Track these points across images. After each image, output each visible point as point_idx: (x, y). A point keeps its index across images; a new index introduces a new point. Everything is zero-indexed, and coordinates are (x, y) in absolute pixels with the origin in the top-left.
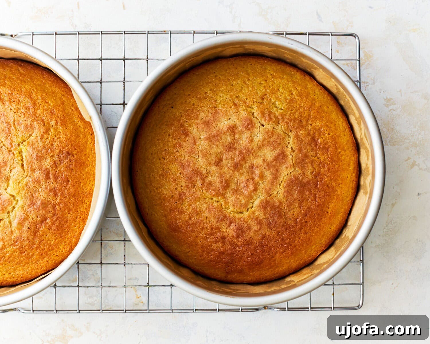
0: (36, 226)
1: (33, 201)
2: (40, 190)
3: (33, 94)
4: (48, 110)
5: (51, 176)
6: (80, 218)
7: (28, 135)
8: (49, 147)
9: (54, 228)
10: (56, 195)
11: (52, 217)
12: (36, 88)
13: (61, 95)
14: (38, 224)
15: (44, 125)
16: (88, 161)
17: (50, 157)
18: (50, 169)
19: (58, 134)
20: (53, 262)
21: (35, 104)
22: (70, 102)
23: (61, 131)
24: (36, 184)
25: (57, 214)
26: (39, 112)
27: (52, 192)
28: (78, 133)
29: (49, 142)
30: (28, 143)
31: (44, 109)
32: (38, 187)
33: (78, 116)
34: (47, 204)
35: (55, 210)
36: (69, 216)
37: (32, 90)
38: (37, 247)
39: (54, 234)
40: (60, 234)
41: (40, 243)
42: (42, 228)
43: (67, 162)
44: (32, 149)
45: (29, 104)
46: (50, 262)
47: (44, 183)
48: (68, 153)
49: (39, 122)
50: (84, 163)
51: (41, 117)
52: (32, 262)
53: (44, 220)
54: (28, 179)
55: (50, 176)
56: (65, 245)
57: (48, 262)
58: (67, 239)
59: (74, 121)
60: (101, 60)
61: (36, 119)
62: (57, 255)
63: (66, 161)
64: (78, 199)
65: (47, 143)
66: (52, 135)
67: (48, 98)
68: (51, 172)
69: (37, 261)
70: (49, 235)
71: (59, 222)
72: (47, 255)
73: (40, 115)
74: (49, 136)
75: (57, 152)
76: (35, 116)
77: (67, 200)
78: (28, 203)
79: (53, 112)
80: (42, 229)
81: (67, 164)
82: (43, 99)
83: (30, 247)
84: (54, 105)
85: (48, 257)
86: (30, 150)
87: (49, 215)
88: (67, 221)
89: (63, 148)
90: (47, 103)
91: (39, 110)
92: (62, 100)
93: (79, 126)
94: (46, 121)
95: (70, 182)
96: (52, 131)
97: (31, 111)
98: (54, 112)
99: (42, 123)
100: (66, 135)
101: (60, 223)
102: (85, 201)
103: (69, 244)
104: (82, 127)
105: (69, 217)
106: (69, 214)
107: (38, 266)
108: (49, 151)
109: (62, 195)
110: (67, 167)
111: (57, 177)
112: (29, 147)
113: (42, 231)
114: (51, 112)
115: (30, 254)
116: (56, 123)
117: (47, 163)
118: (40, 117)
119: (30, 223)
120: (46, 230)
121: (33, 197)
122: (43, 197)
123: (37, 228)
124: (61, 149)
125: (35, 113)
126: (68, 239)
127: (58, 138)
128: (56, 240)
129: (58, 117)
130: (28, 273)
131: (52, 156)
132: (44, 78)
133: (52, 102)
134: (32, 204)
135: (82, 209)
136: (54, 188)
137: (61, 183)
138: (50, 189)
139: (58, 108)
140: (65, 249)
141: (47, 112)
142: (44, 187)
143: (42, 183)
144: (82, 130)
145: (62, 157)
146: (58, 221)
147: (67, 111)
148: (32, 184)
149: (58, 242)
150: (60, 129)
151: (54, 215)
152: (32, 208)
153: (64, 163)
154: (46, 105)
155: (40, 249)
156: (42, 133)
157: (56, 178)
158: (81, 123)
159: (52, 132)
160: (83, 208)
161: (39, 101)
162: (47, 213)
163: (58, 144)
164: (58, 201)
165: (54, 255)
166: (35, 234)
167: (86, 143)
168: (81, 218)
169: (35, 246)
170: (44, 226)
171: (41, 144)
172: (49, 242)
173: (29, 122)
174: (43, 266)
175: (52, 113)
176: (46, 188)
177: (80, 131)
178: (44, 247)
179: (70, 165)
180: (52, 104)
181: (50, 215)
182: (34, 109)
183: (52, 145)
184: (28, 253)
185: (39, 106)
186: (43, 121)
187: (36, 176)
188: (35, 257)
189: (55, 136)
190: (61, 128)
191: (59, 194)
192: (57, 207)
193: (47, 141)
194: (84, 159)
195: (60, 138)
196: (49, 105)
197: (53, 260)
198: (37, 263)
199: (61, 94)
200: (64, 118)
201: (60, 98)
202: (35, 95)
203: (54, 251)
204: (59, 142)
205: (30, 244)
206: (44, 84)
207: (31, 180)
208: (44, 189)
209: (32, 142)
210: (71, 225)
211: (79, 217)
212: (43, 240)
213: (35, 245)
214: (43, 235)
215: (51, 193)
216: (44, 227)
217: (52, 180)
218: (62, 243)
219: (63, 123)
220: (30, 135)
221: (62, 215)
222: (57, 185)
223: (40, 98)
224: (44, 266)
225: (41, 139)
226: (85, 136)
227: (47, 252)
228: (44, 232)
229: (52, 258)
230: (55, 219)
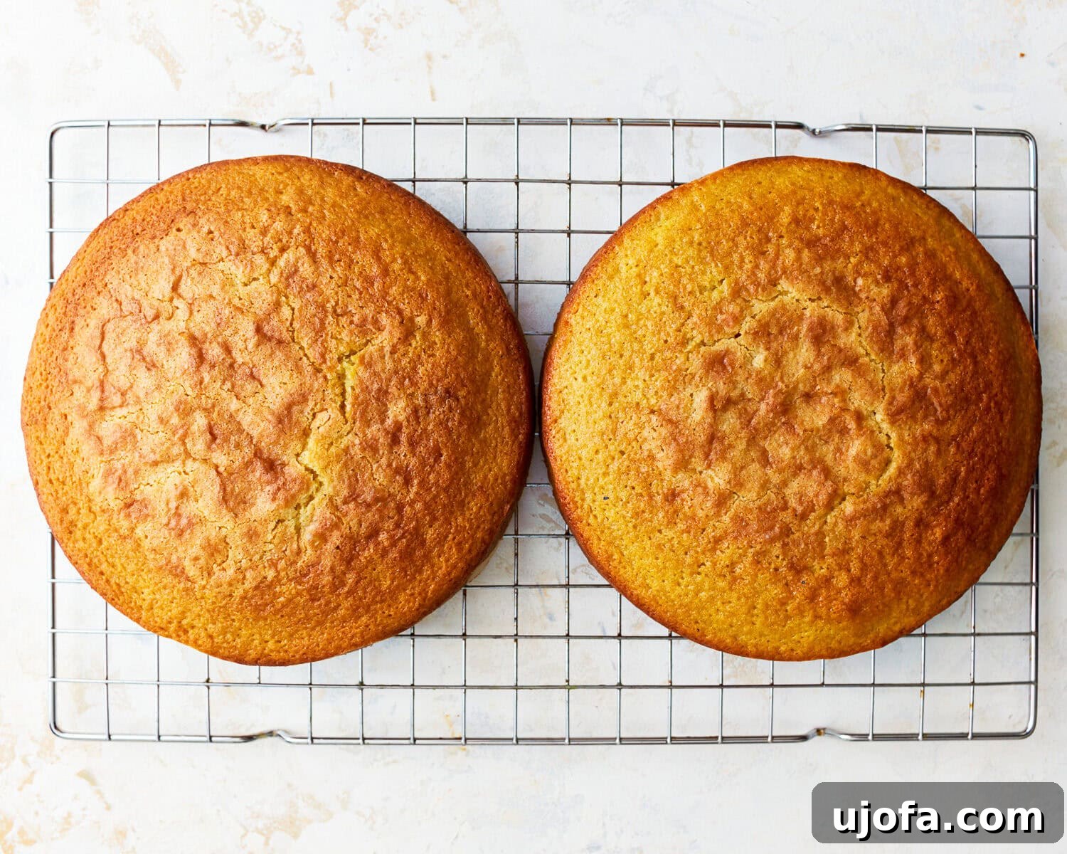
0: (354, 545)
1: (355, 489)
2: (375, 466)
3: (383, 249)
4: (413, 289)
5: (403, 438)
6: (454, 538)
7: (364, 341)
8: (408, 373)
9: (394, 554)
10: (407, 482)
11: (393, 530)
12: (392, 236)
13: (444, 259)
14: (359, 542)
15: (402, 322)
16: (488, 414)
17: (407, 397)
18: (405, 423)
19: (429, 347)
20: (380, 628)
21: (385, 272)
22: (463, 277)
23: (437, 340)
24: (368, 454)
25: (405, 526)
26: (394, 291)
27: (400, 475)
28: (473, 349)
29: (409, 363)
30: (362, 359)
31: (406, 286)
32: (371, 461)
33: (479, 312)
34: (387, 499)
35: (402, 517)
36: (431, 531)
37: (382, 240)
38: (348, 592)
39: (392, 567)
40: (404, 570)
41: (357, 582)
42: (367, 552)
43: (444, 412)
44: (368, 374)
45: (375, 270)
46: (372, 627)
47: (386, 452)
48: (447, 391)
49: (394, 315)
50: (479, 418)
51: (397, 304)
52: (332, 622)
53: (373, 534)
54: (352, 439)
55: (401, 439)
56: (412, 595)
57: (367, 626)
58: (417, 583)
59: (469, 322)
60: (466, 183)
61: (386, 305)
62: (390, 615)
63: (441, 410)
64: (455, 497)
65: (403, 363)
66: (416, 348)
67: (417, 262)
68: (404, 429)
69: (344, 622)
70: (380, 568)
71: (407, 541)
72: (368, 611)
73: (395, 299)
74: (411, 349)
75: (424, 385)
76: (384, 298)
77: (431, 496)
78: (345, 492)
79: (424, 295)
80: (366, 554)
81: (442, 416)
82: (405, 262)
83: (334, 588)
84: (429, 280)
85: (371, 617)
86: (365, 375)
87: (386, 525)
88: (423, 542)
89: (438, 381)
90: (413, 273)
91: (394, 288)
92: (446, 272)
93: (478, 334)
94: (407, 312)
95: (442, 458)
96: (418, 338)
97: (375, 287)
98: (427, 296)
99: (398, 317)
100: (448, 352)
101: (408, 546)
102: (469, 503)
103: (420, 594)
104: (483, 337)
105: (430, 534)
106: (431, 526)
107: (343, 632)
108: (407, 382)
109: (422, 483)
110: (441, 424)
111: (417, 444)
112: (362, 368)
113: (366, 558)
114: (420, 295)
115: (332, 605)
116: (429, 322)
117: (397, 410)
118: (394, 303)
119: (342, 536)
120: (375, 557)
121: (357, 480)
122: (380, 485)
123: (355, 550)
124: (434, 382)
125: (385, 293)
126: (420, 582)
127: (429, 356)
128: (392, 582)
129: (435, 309)
130: (321, 647)
131: (412, 395)
132: (410, 214)
133: (425, 272)
134: (353, 497)
135: (460, 519)
136: (407, 467)
137: (423, 458)
138: (397, 467)
139: (437, 289)
140: (411, 604)
141: (412, 293)
142: (384, 461)
143: (381, 452)
144: (483, 344)
145: (433, 399)
146: (404, 540)
147: (454, 296)
148: (358, 451)
149: (398, 586)
150: (437, 336)
151: (397, 526)
152: (352, 505)
153: (438, 412)
154: (412, 277)
155: (354, 597)
156: (395, 341)
157: (413, 444)
158: (483, 328)
159: (417, 341)
160: (464, 519)
161: (397, 266)
162: (382, 518)
163: (428, 369)
164: (412, 496)
165: (384, 613)
166: (349, 562)
167: (488, 374)
168: (456, 541)
169: (346, 589)
170: (372, 546)
171: (389, 365)
172: (377, 584)
173: (369, 312)
174: (357, 633)
175: (423, 298)
176: (389, 465)
177: (478, 345)
178: (365, 592)
179: (447, 421)
180: (423, 278)
181: (389, 525)
182: (384, 283)
183: (414, 369)
184: (328, 603)
185: (396, 278)
186: (400, 312)
187: (369, 436)
188: (342, 612)
189: (424, 350)
190: (437, 333)
191: (415, 482)
192: (407, 509)
193: (405, 362)
194: (479, 409)
195: (433, 355)
196: (418, 278)
197: (378, 625)
198: (343, 627)
199: (446, 257)
200: (448, 312)
201: (443, 266)
202: (388, 253)
203: (385, 605)
204: (430, 365)
205: (334, 584)
206: (409, 227)
207: (357, 441)
208: (384, 467)
209: (371, 358)
210: (430, 551)
211: (451, 536)
212: (366, 578)
213: (345, 585)
214: (367, 567)
215: (397, 477)
216: (372, 550)
217: (403, 448)
218: (405, 590)
219: (446, 323)
220: (368, 341)
221: (416, 529)
222: (413, 462)
223: (400, 261)
224: (358, 635)
225: (391, 353)
226: (488, 358)
227: (369, 606)
228: (370, 561)
229: (379, 620)
230: (399, 535)
